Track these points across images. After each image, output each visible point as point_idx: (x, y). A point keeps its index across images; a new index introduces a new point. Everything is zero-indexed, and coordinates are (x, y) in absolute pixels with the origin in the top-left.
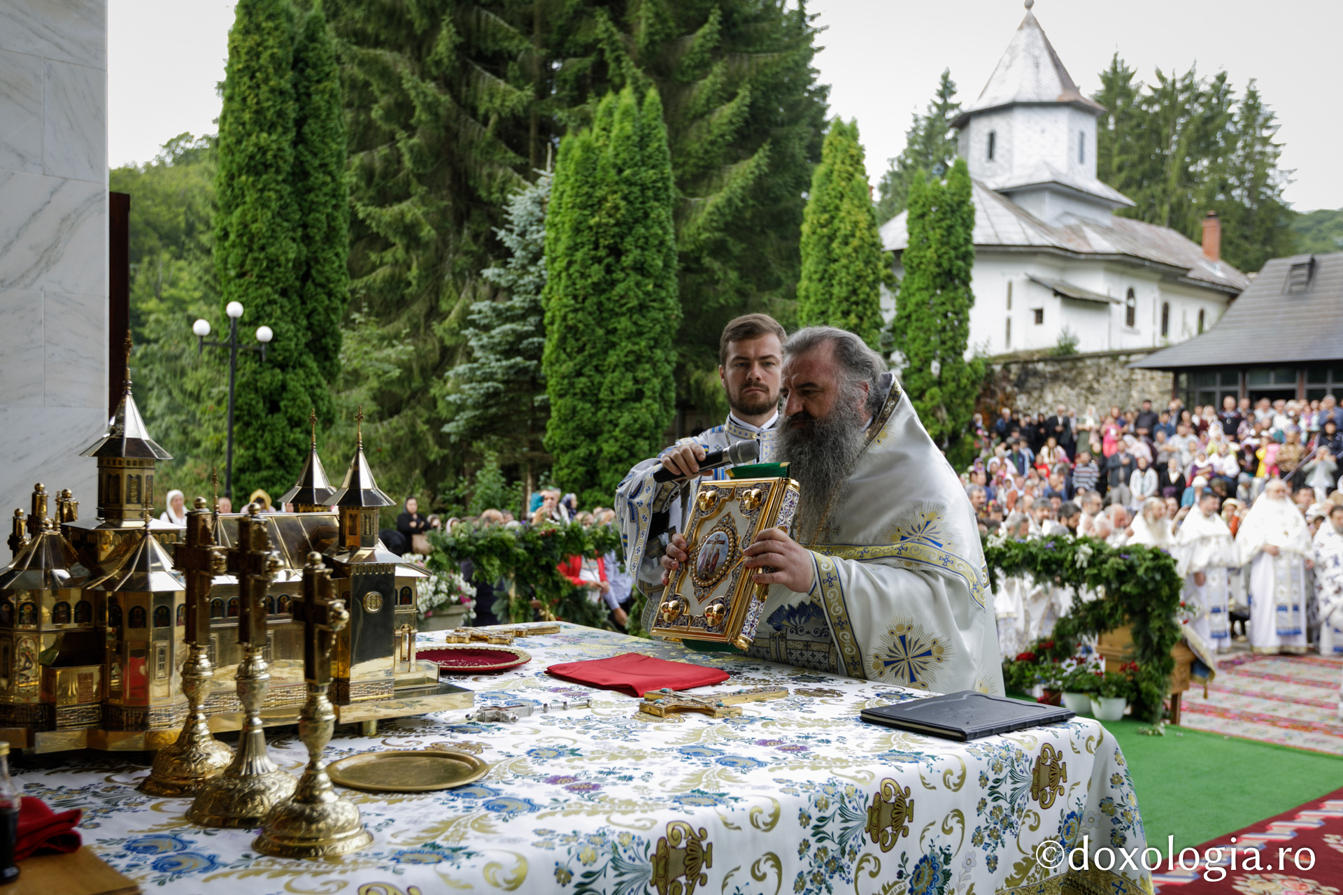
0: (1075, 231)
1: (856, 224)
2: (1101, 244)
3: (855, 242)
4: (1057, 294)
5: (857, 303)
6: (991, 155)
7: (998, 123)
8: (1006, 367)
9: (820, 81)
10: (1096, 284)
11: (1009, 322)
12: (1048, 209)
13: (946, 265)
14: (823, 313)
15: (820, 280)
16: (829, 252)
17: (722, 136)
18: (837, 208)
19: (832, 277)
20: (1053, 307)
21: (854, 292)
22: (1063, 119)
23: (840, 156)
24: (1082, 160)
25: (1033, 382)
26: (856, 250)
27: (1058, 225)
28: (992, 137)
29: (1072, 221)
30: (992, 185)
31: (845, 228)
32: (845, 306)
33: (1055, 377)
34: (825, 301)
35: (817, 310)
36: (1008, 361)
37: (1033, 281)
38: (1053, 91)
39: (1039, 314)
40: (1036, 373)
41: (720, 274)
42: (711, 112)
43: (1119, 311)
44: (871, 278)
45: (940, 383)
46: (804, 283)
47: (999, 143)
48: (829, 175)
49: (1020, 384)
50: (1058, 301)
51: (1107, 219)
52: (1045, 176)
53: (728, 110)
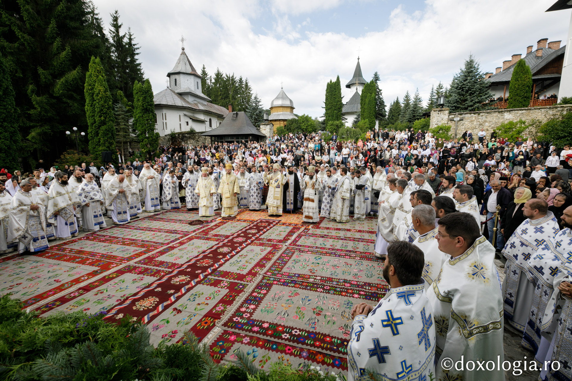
0: (196, 104)
1: (100, 90)
2: (201, 107)
3: (100, 96)
4: (191, 118)
5: (104, 114)
6: (176, 85)
7: (176, 77)
8: (179, 135)
9: (138, 62)
10: (201, 117)
11: (180, 124)
12: (190, 99)
13: (145, 107)
14: (93, 116)
15: (91, 106)
16: (93, 98)
17: (64, 61)
18: (94, 85)
19: (94, 105)
20: (190, 122)
21: (102, 110)
22: (192, 78)
23: (94, 70)
24: (198, 88)
25: (185, 139)
26: (101, 98)
27: (192, 103)
28: (176, 80)
29: (196, 102)
30: (176, 92)
31: (97, 91)
32: (99, 114)
33: (190, 138)
34: (93, 112)
35: (91, 115)
36: (179, 134)
37: (185, 115)
38: (189, 71)
39: (187, 123)
40: (185, 137)
41: (71, 104)
42: (59, 53)
43: (208, 123)
44: (107, 106)
45: (148, 138)
46: (86, 107)
47: (178, 82)
48: (90, 76)
49: (182, 139)
50: (191, 120)
51: (206, 103)
52: (188, 91)
53: (64, 53)
